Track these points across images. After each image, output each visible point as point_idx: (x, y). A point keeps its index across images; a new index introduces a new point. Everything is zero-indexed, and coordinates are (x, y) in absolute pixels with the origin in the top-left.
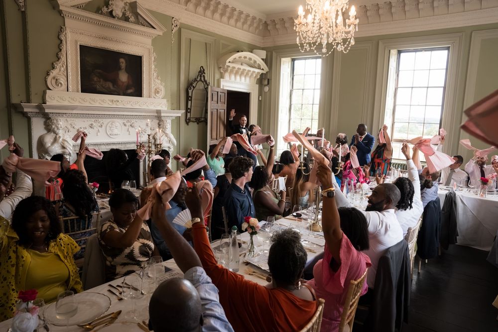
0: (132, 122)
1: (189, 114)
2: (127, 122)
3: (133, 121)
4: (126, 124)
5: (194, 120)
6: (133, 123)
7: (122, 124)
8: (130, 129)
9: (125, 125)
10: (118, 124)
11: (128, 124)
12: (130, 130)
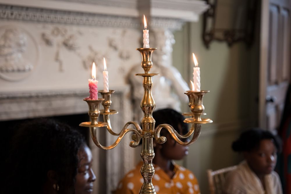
0: (69, 33)
1: (210, 21)
2: (53, 33)
3: (73, 30)
4: (51, 38)
5: (219, 35)
6: (71, 37)
7: (38, 39)
8: (64, 53)
9: (48, 42)
10: (24, 38)
11: (57, 40)
12: (62, 57)
